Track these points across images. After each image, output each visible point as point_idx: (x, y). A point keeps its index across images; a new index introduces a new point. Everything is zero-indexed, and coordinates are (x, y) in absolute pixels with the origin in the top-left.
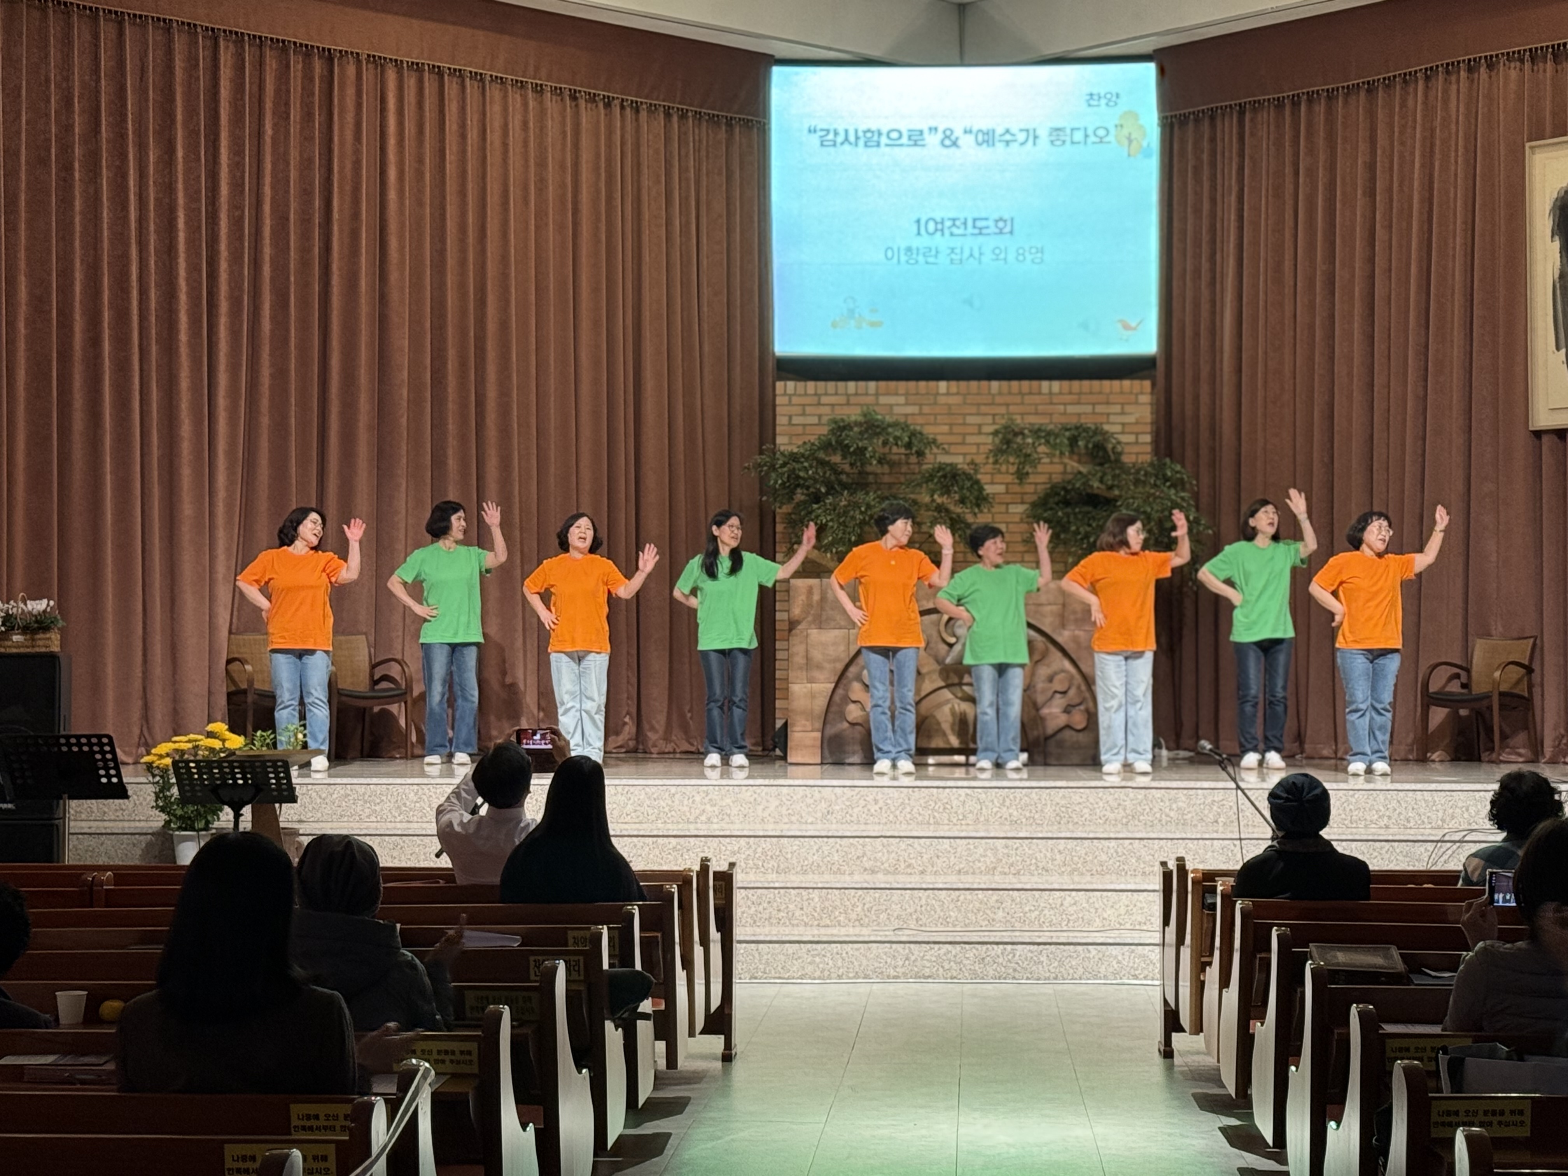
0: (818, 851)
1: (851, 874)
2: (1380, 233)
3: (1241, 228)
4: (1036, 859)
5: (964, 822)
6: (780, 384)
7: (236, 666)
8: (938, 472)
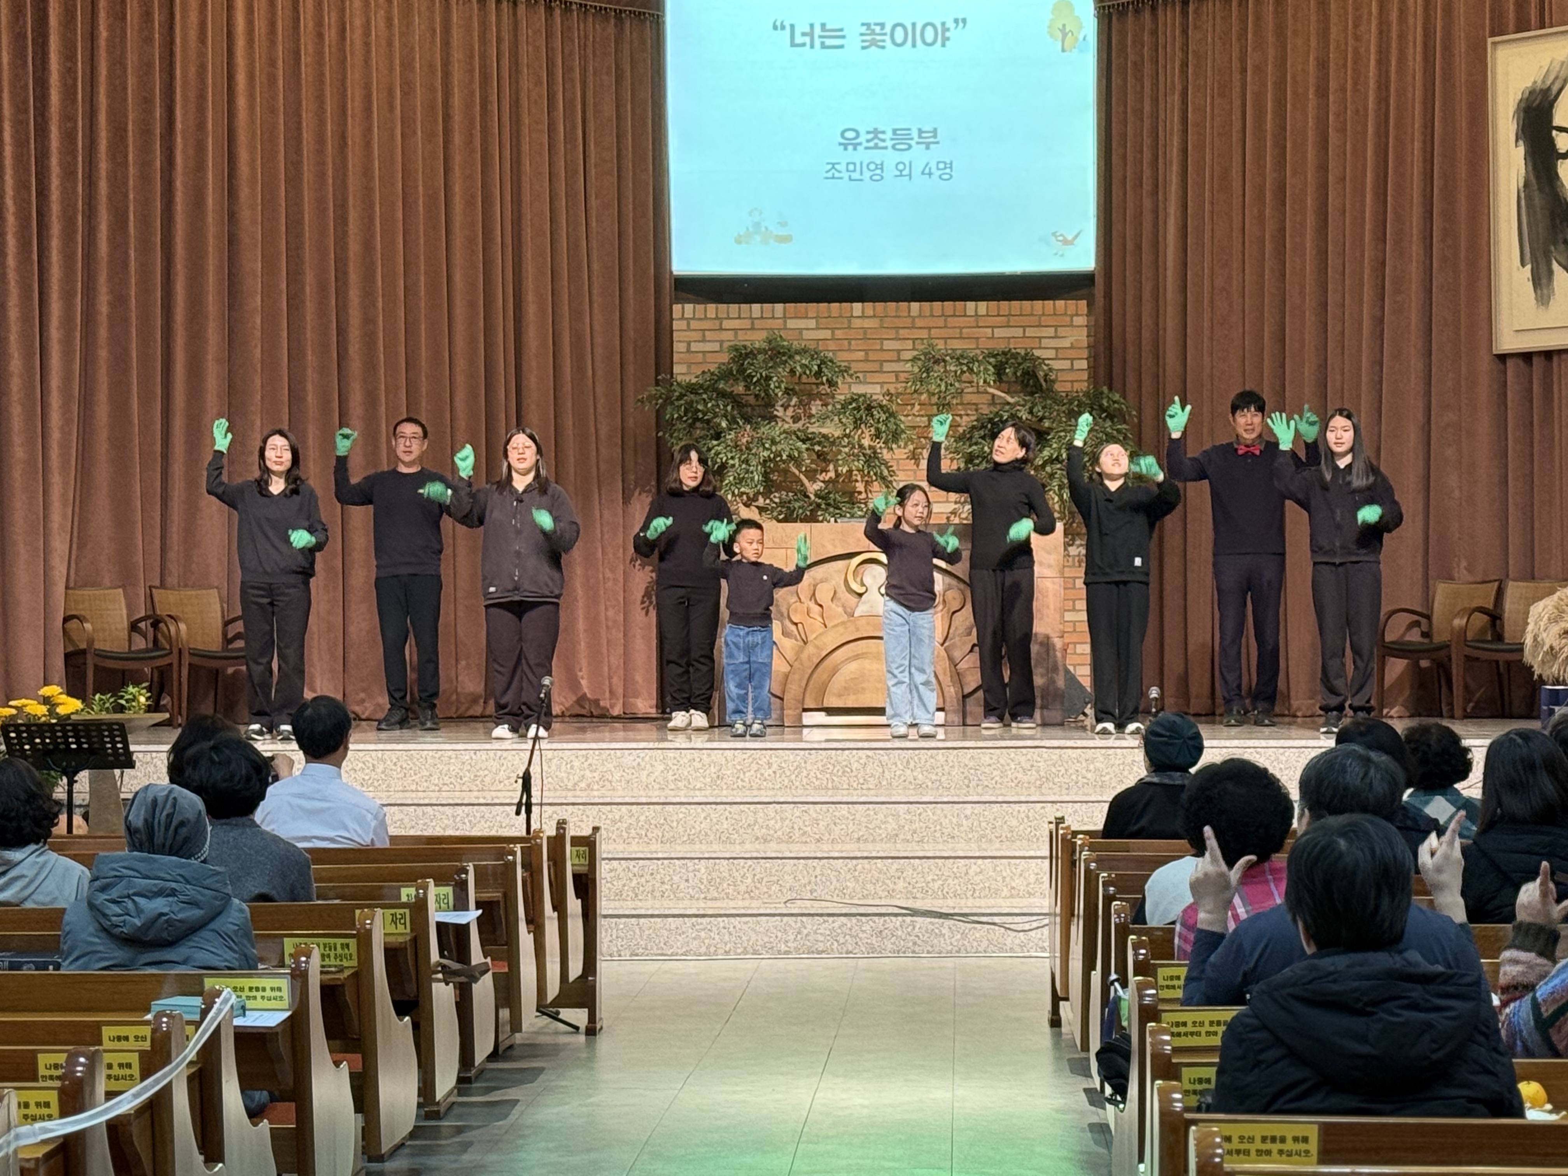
0: (705, 818)
1: (742, 842)
2: (1333, 139)
3: (1185, 131)
4: (941, 824)
5: (864, 787)
6: (677, 308)
7: (73, 624)
8: (850, 404)
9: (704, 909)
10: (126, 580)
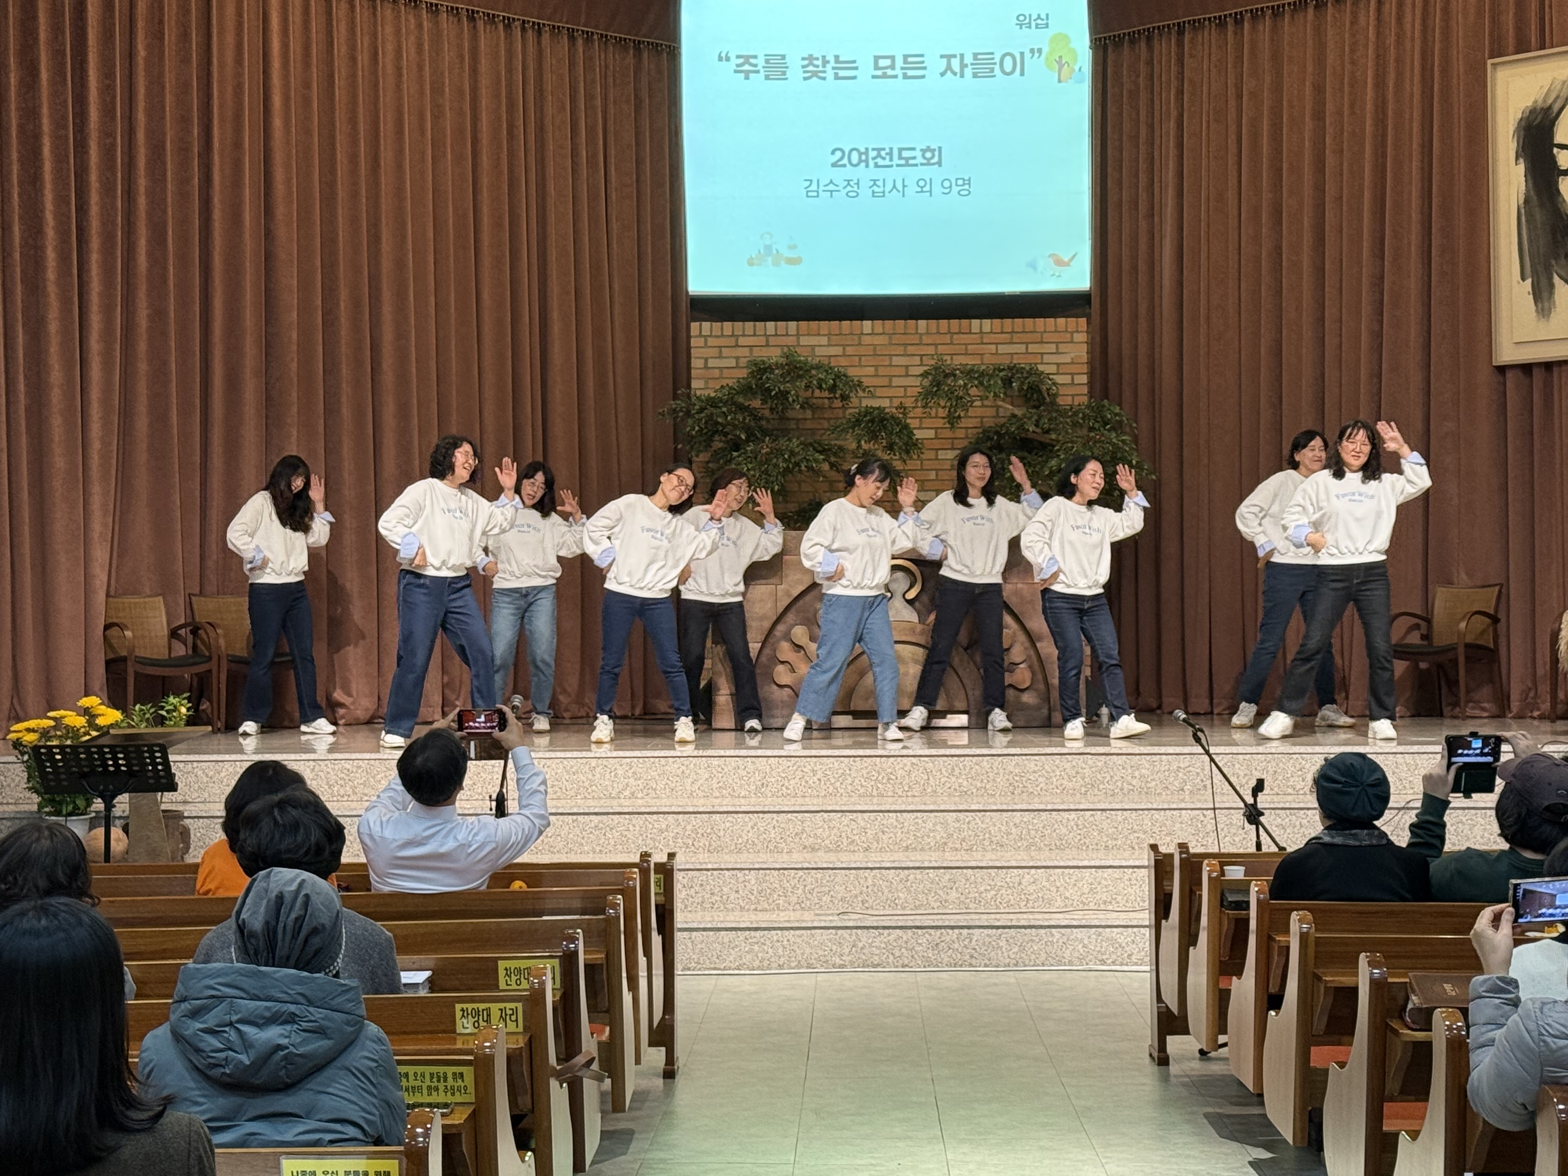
0: (752, 828)
1: (790, 852)
2: (1330, 160)
3: (1181, 156)
4: (990, 833)
5: (909, 794)
6: (694, 326)
7: (114, 632)
8: (865, 416)
9: (757, 922)
10: (165, 589)
